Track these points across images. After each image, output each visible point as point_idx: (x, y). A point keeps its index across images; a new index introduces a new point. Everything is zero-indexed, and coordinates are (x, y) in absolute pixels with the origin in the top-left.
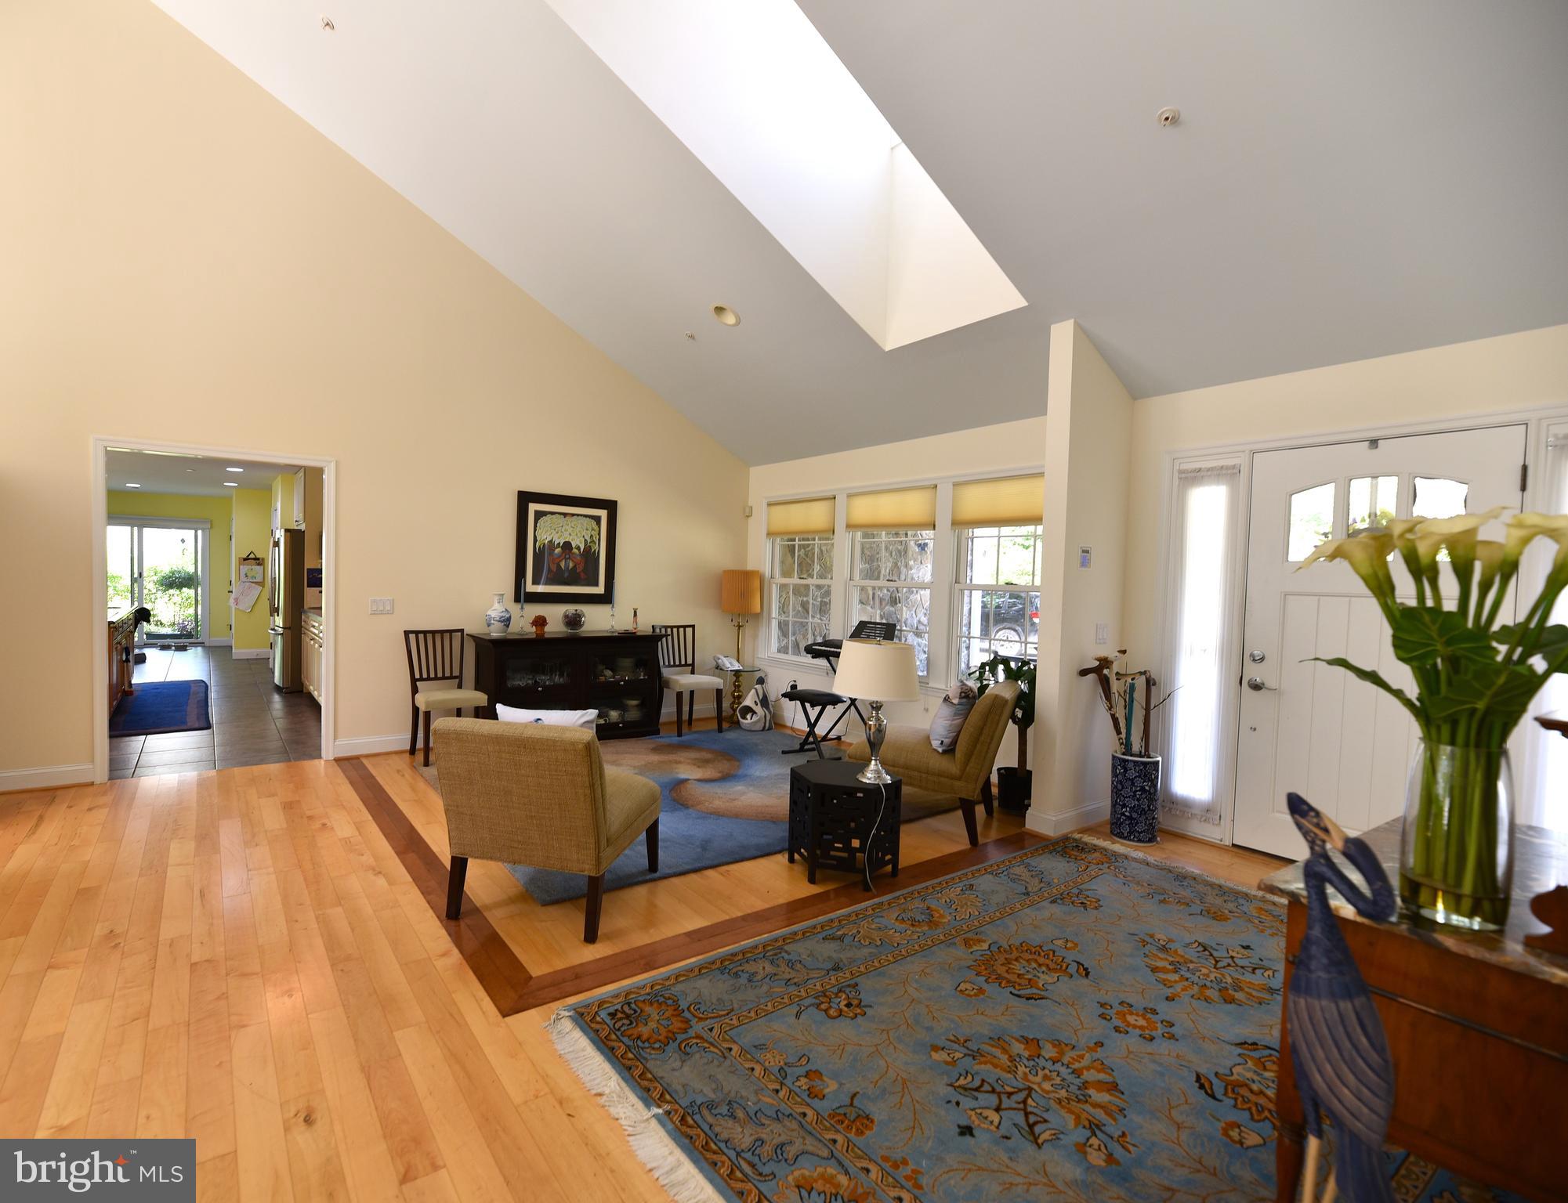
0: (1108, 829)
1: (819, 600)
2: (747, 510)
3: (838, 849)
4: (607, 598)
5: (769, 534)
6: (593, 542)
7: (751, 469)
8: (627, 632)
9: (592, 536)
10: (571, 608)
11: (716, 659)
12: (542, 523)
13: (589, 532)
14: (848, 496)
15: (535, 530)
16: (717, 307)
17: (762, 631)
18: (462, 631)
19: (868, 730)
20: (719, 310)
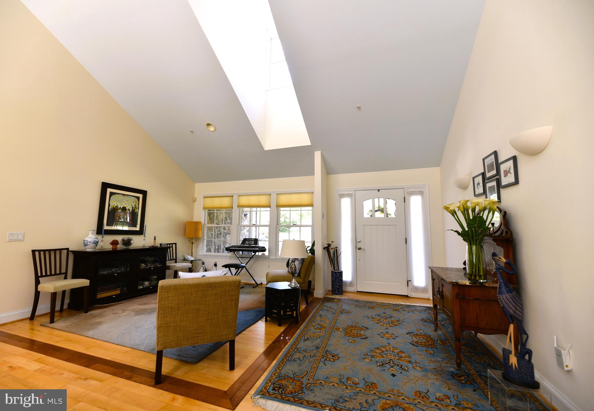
0: (331, 293)
1: (217, 233)
2: (194, 199)
3: (289, 312)
4: (141, 232)
5: (204, 208)
6: (136, 208)
7: (196, 184)
8: (152, 246)
9: (135, 205)
10: (126, 237)
11: (184, 256)
12: (113, 198)
13: (134, 203)
14: (238, 196)
15: (109, 201)
16: (207, 124)
17: (201, 245)
18: (68, 249)
19: (292, 269)
20: (208, 125)
